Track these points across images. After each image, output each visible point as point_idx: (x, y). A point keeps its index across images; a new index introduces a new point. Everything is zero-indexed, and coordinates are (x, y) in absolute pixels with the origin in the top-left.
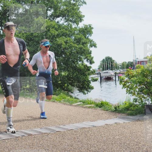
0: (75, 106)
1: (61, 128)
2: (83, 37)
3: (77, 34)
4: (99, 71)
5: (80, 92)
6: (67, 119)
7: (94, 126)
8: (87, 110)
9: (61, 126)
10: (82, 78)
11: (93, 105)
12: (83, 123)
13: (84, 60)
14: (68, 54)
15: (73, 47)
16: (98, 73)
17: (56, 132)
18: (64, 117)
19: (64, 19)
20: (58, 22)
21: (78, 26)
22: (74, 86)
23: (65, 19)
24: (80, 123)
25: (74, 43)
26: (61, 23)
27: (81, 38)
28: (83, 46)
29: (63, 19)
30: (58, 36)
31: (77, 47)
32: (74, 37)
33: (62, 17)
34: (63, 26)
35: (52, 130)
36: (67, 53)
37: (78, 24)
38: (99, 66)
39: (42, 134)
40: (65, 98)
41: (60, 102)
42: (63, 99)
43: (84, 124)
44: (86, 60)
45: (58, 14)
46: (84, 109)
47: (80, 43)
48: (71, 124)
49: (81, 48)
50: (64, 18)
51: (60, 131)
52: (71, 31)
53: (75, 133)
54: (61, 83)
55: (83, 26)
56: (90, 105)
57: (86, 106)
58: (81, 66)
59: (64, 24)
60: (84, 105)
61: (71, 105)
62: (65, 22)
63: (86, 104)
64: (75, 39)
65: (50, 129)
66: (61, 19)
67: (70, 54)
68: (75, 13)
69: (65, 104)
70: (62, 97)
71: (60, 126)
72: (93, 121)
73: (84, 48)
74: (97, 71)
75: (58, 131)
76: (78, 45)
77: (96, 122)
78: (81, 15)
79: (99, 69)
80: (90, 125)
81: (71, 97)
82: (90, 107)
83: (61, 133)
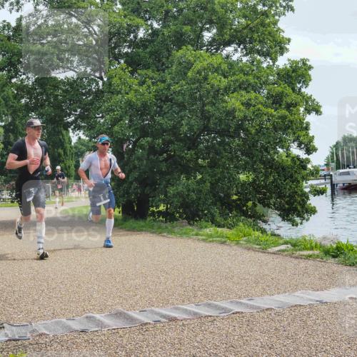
0: (274, 253)
1: (244, 304)
2: (289, 90)
3: (274, 84)
4: (328, 170)
5: (284, 220)
6: (257, 283)
7: (321, 302)
8: (303, 264)
9: (244, 301)
10: (288, 187)
11: (316, 252)
12: (296, 294)
13: (292, 144)
14: (253, 131)
15: (265, 115)
16: (325, 176)
17: (233, 313)
18: (248, 279)
19: (242, 49)
20: (228, 57)
21: (277, 63)
22: (268, 206)
23: (245, 48)
24: (287, 294)
25: (267, 107)
26: (235, 58)
27: (283, 92)
28: (287, 113)
29: (239, 49)
30: (227, 90)
31: (273, 116)
32: (265, 91)
33: (237, 44)
34: (240, 64)
35: (223, 309)
36: (251, 129)
37: (274, 60)
38: (328, 158)
39: (200, 317)
40: (250, 235)
41: (238, 243)
42: (245, 236)
43: (298, 296)
44: (296, 143)
45: (227, 37)
46: (296, 261)
47: (280, 105)
48: (267, 297)
49: (283, 118)
50: (242, 47)
51: (242, 313)
52: (258, 78)
53: (278, 318)
54: (239, 199)
55: (287, 62)
56: (310, 252)
57: (302, 253)
58: (284, 158)
59: (241, 61)
60: (296, 251)
61: (264, 250)
62: (244, 56)
63: (300, 250)
64: (269, 96)
65: (217, 307)
66: (236, 50)
67: (258, 132)
68: (267, 33)
69: (249, 249)
70: (241, 232)
71: (241, 301)
72: (318, 290)
73: (292, 118)
74: (323, 170)
75: (237, 313)
76: (276, 110)
77: (326, 291)
78: (283, 37)
79: (327, 165)
80: (311, 300)
81: (264, 231)
82: (310, 256)
83: (243, 317)
